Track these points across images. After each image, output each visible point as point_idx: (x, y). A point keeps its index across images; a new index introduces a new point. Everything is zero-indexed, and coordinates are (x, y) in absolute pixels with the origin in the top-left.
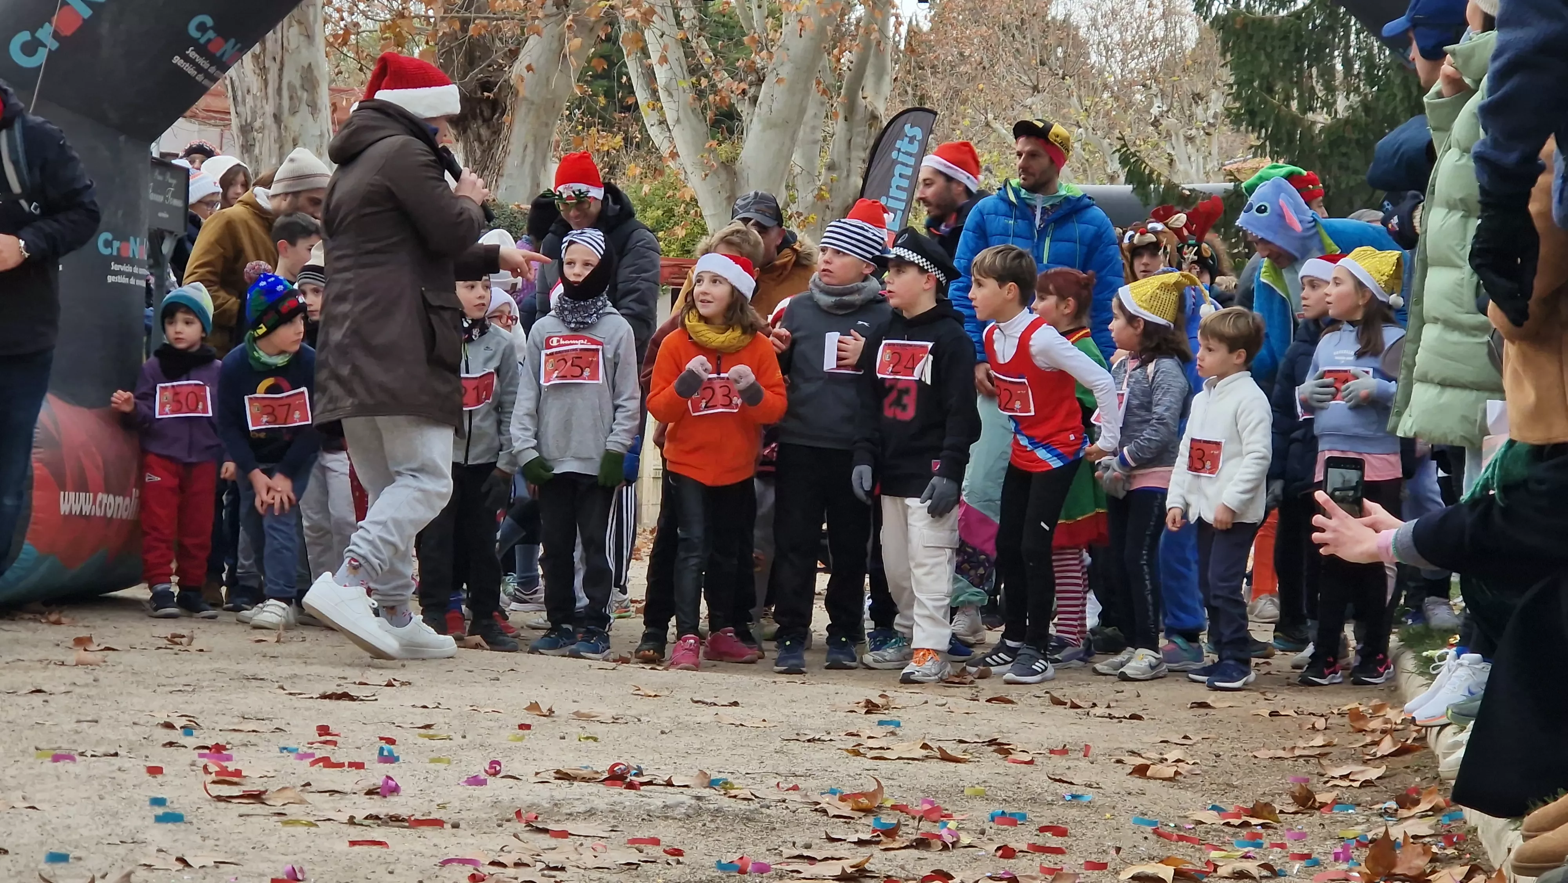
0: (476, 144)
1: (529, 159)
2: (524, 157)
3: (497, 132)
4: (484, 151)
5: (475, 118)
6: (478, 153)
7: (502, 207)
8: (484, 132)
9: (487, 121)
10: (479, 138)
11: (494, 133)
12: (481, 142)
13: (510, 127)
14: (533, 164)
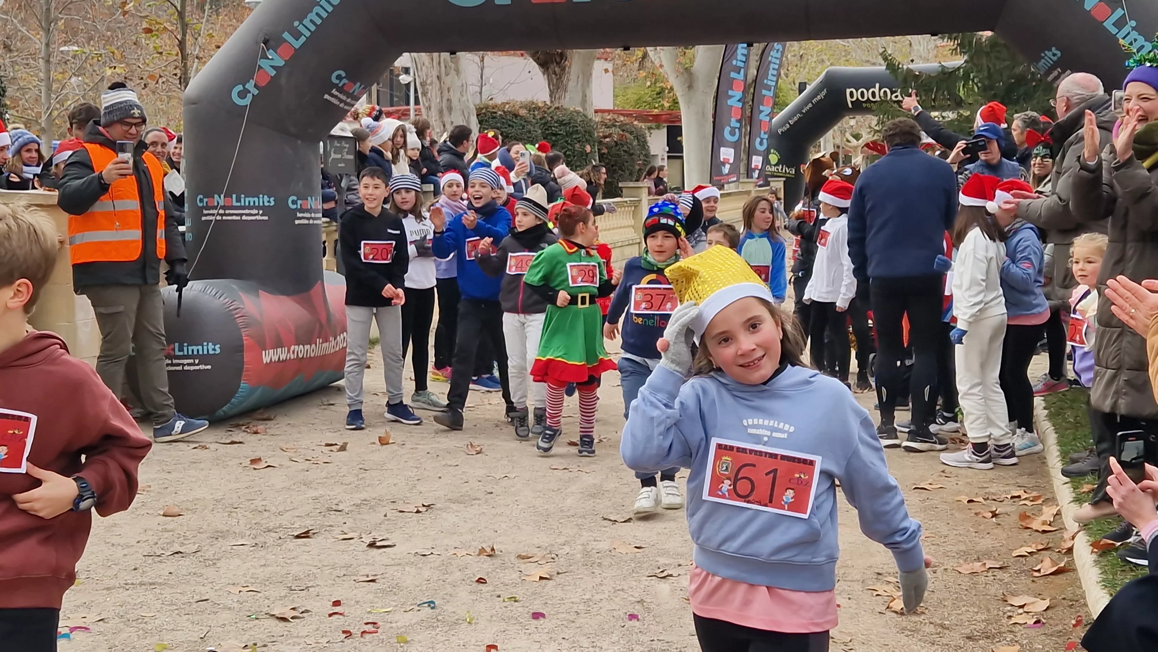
0: (553, 76)
1: (580, 84)
2: (578, 82)
3: (563, 69)
4: (557, 80)
5: (552, 62)
6: (555, 80)
7: (566, 110)
8: (557, 70)
9: (558, 64)
10: (555, 73)
11: (562, 70)
12: (556, 75)
13: (570, 67)
14: (582, 85)
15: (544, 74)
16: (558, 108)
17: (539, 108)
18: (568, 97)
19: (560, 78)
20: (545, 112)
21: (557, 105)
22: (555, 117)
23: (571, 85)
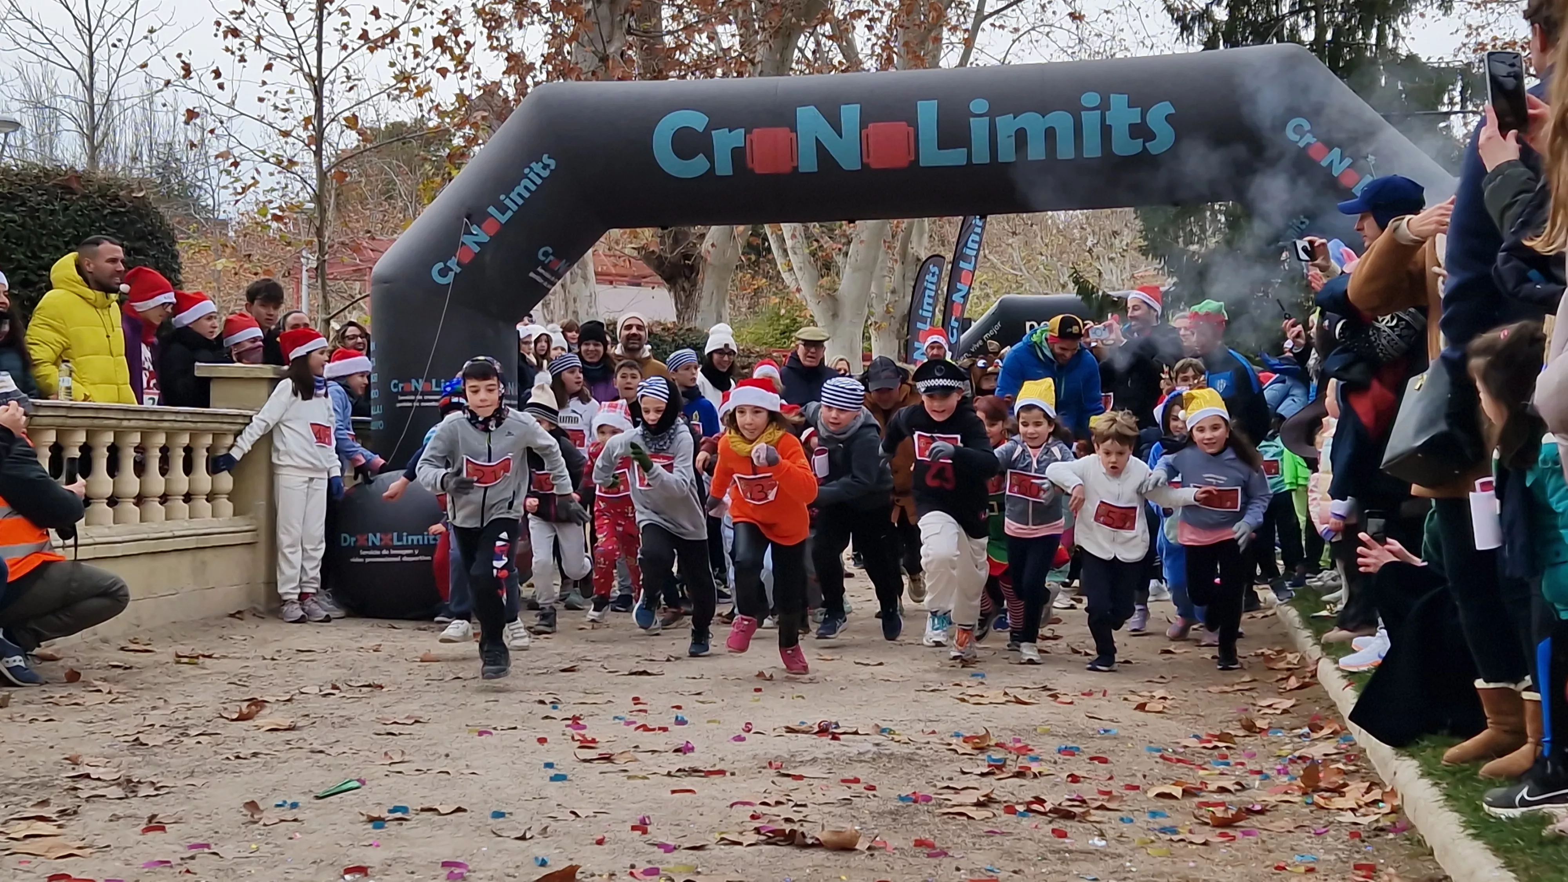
0: (682, 294)
3: (694, 285)
4: (686, 298)
5: (681, 276)
6: (683, 299)
7: (698, 331)
9: (688, 278)
10: (684, 289)
12: (685, 293)
13: (702, 282)
14: (717, 303)
15: (670, 291)
16: (690, 330)
17: (669, 329)
18: (699, 318)
19: (689, 296)
20: (675, 334)
21: (687, 327)
22: (688, 340)
23: (703, 304)
